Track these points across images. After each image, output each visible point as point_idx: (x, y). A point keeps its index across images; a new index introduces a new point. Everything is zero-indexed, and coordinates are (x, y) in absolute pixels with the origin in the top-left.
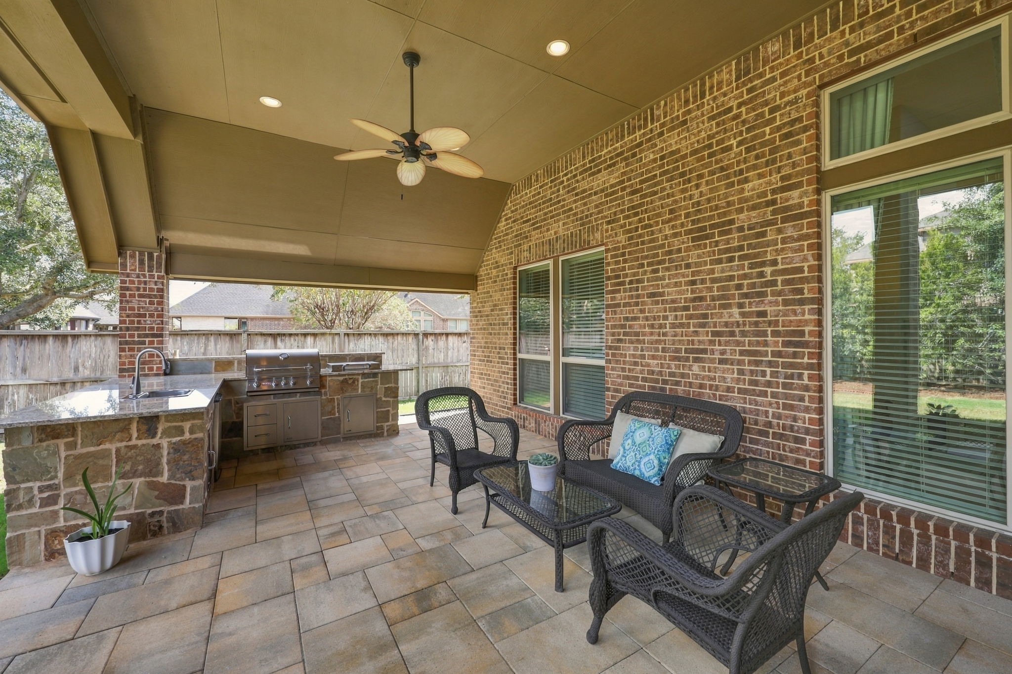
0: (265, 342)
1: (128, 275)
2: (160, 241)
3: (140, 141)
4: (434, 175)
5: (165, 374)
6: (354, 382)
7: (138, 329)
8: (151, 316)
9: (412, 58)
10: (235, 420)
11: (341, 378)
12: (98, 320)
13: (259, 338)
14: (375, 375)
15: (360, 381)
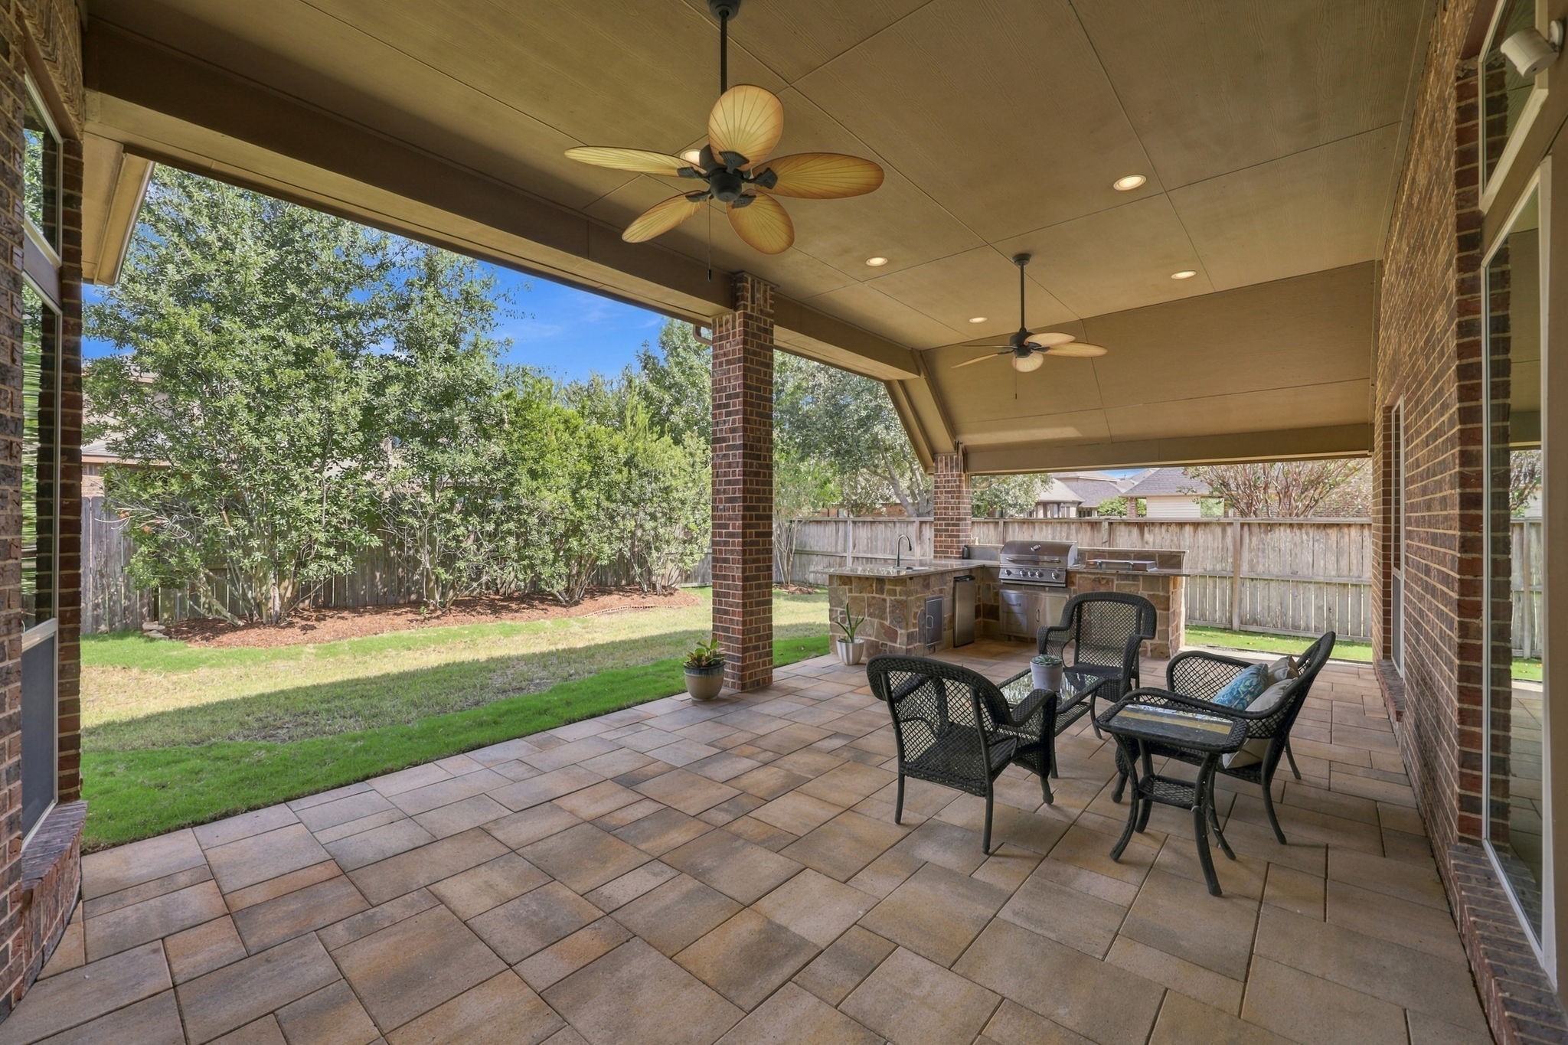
0: (1130, 532)
1: (939, 476)
2: (956, 446)
3: (923, 376)
4: (1055, 363)
5: (963, 558)
6: (1107, 582)
7: (944, 519)
8: (952, 509)
9: (1022, 259)
10: (992, 603)
11: (1093, 577)
12: (1080, 503)
13: (1123, 528)
14: (1135, 577)
15: (1116, 582)
